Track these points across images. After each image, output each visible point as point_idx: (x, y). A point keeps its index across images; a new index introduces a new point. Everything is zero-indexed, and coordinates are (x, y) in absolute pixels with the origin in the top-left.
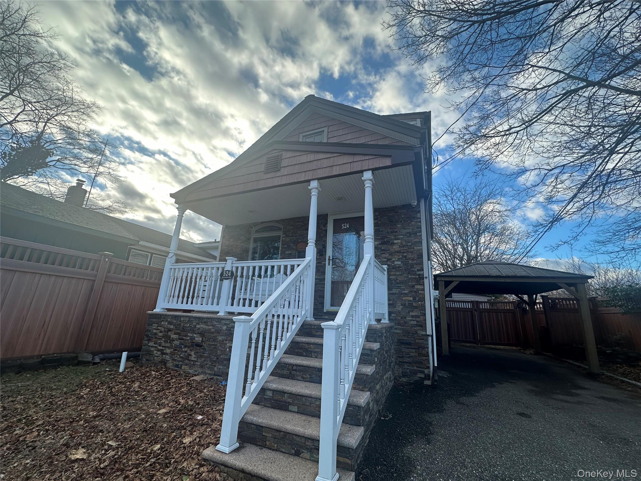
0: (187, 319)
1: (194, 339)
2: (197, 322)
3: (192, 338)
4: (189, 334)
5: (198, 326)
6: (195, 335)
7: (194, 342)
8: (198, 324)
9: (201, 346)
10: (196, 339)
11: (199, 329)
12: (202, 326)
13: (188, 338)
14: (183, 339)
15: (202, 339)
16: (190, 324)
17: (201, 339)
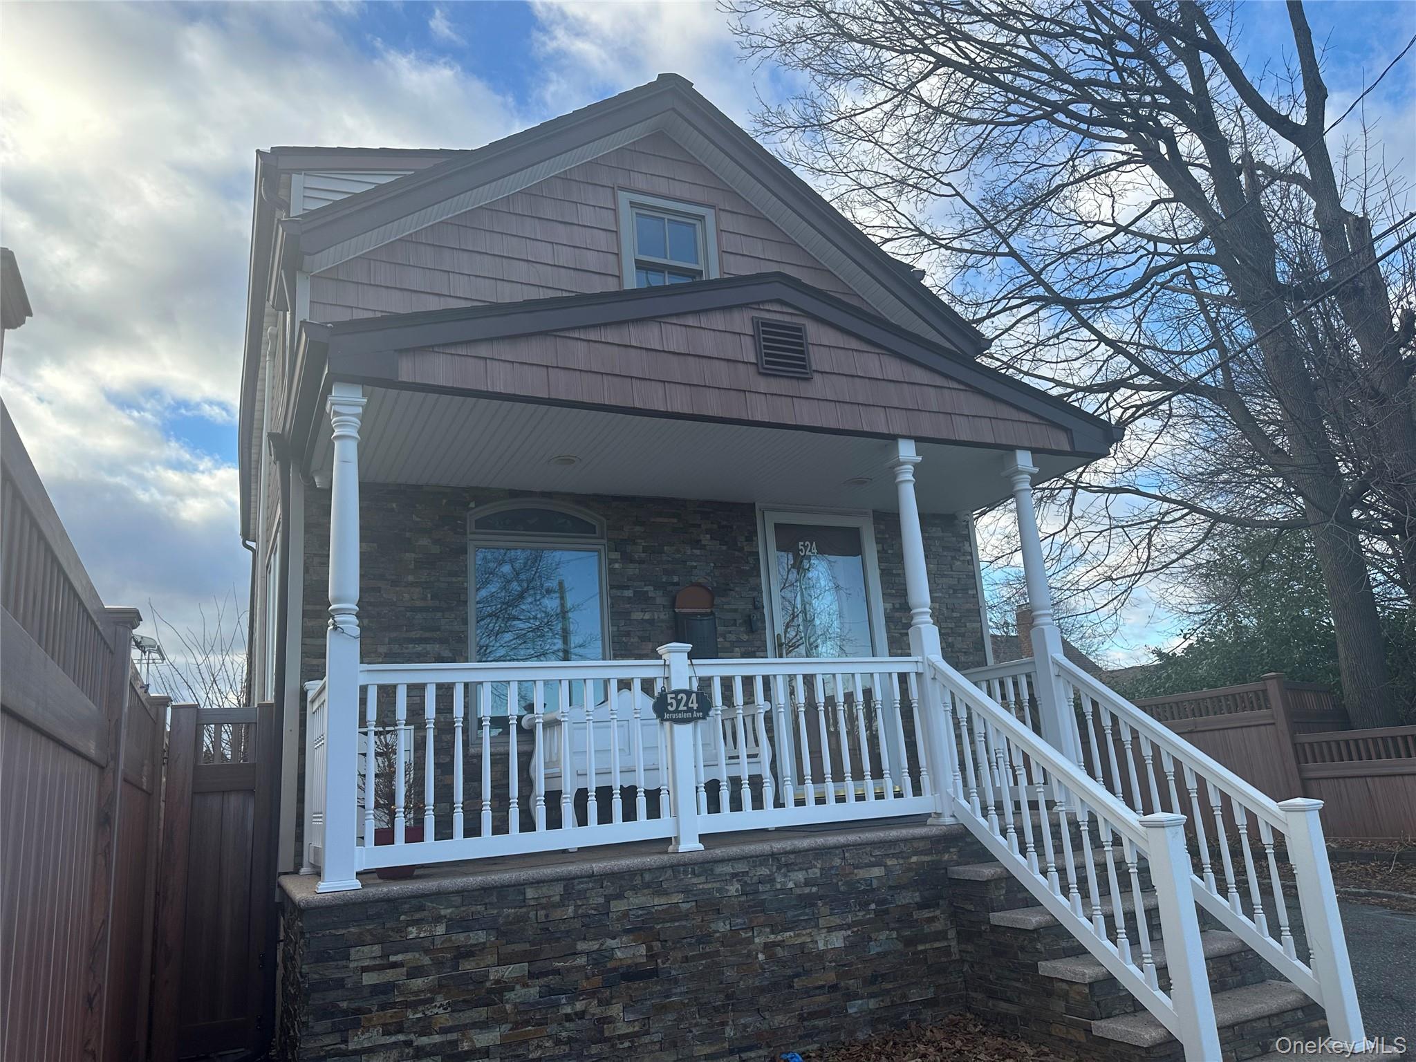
0: (559, 889)
1: (611, 958)
2: (610, 891)
3: (599, 959)
4: (581, 946)
5: (618, 906)
6: (610, 943)
7: (615, 969)
8: (620, 896)
9: (654, 973)
10: (619, 954)
11: (626, 914)
12: (637, 901)
13: (582, 961)
14: (557, 972)
15: (649, 949)
16: (577, 907)
17: (643, 950)
